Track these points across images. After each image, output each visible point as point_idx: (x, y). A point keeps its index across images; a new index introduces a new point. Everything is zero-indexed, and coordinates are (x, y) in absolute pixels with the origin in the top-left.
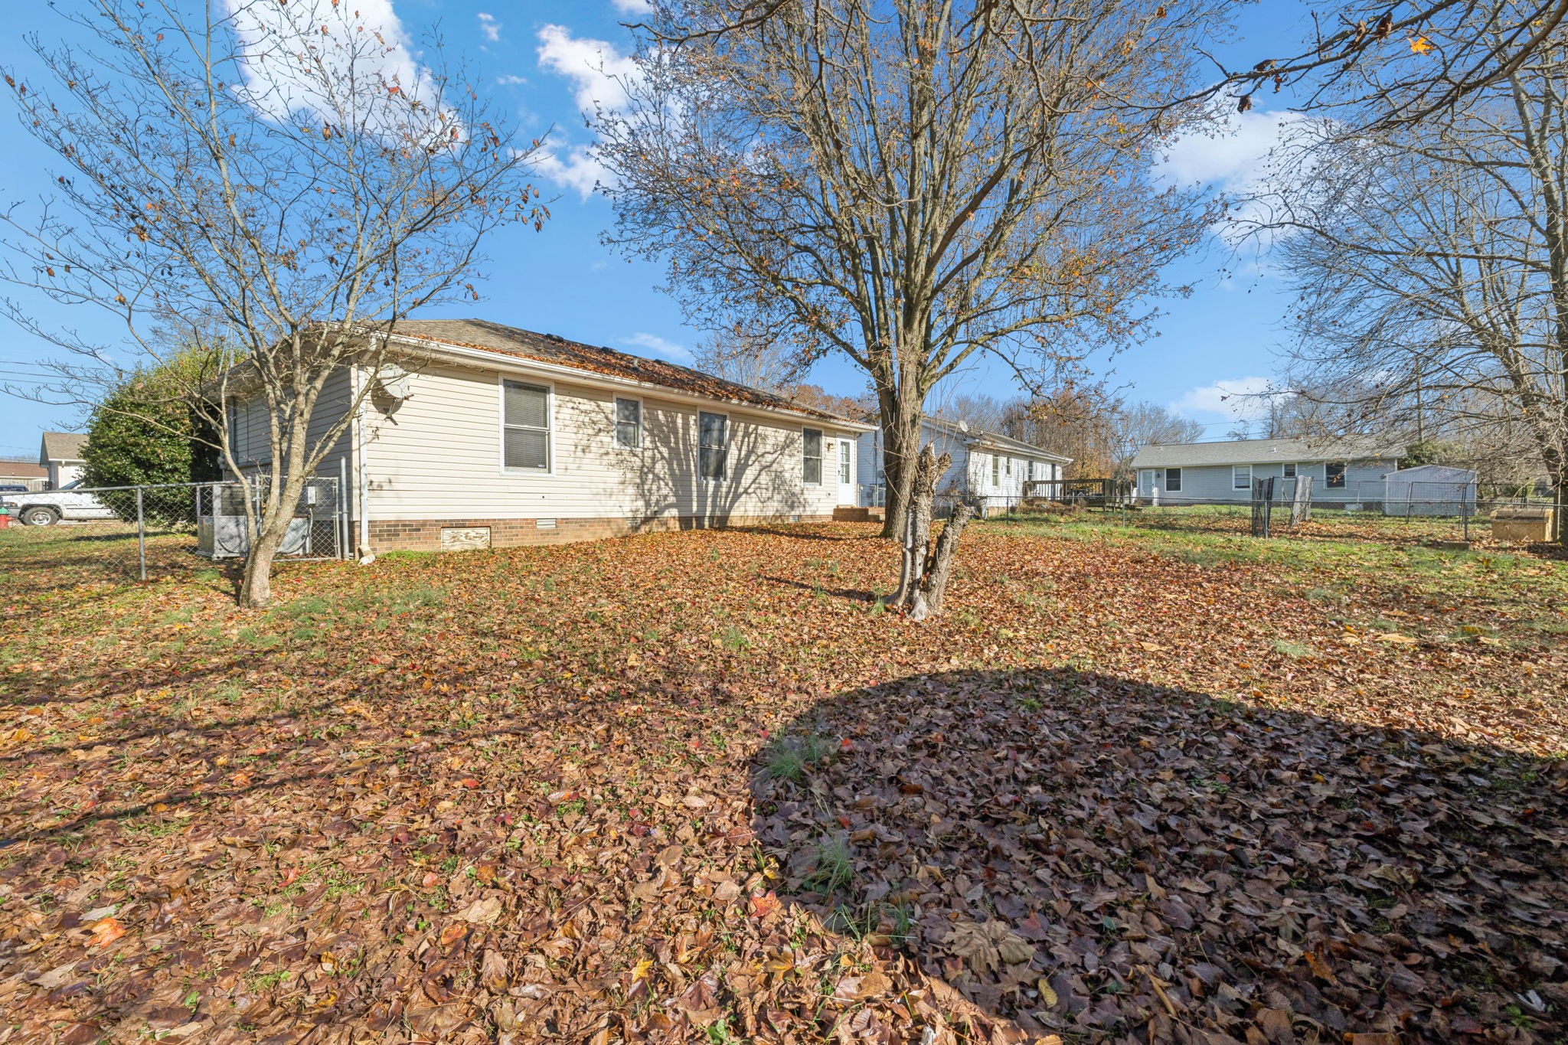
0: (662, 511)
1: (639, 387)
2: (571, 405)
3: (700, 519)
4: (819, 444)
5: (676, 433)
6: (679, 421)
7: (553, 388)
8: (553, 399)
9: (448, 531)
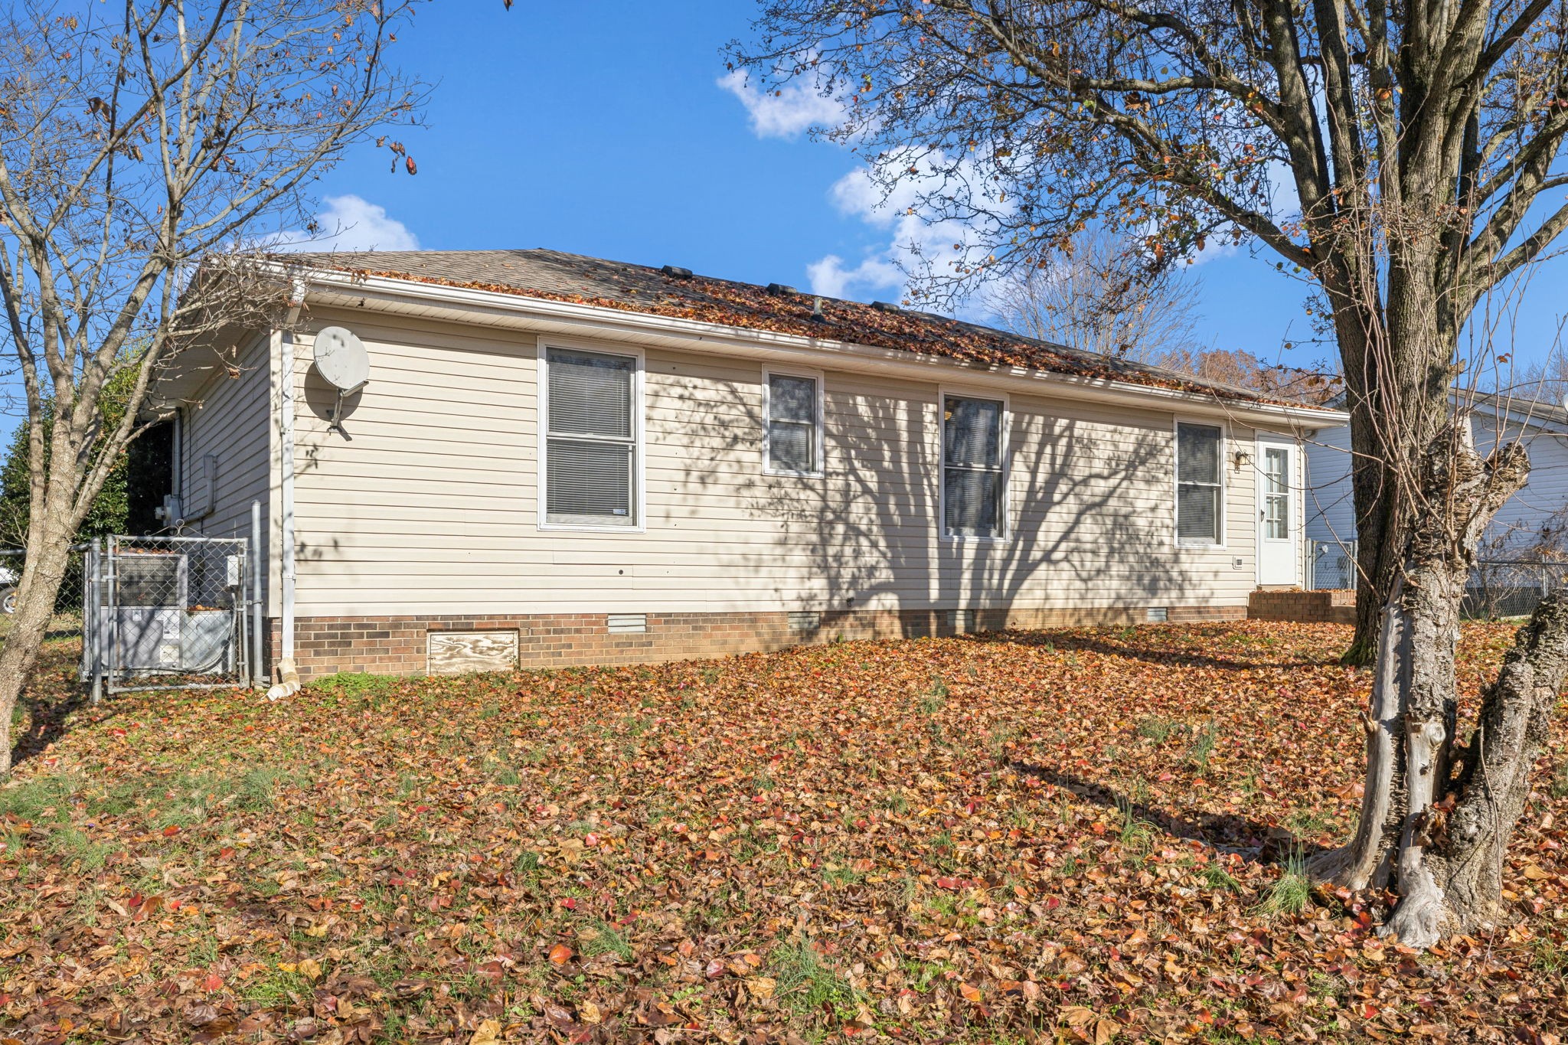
0: (864, 598)
1: (812, 349)
2: (678, 391)
3: (945, 616)
4: (1214, 456)
5: (894, 442)
6: (902, 416)
7: (641, 360)
8: (642, 381)
9: (440, 637)
